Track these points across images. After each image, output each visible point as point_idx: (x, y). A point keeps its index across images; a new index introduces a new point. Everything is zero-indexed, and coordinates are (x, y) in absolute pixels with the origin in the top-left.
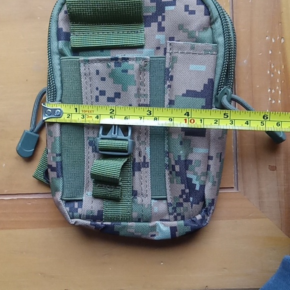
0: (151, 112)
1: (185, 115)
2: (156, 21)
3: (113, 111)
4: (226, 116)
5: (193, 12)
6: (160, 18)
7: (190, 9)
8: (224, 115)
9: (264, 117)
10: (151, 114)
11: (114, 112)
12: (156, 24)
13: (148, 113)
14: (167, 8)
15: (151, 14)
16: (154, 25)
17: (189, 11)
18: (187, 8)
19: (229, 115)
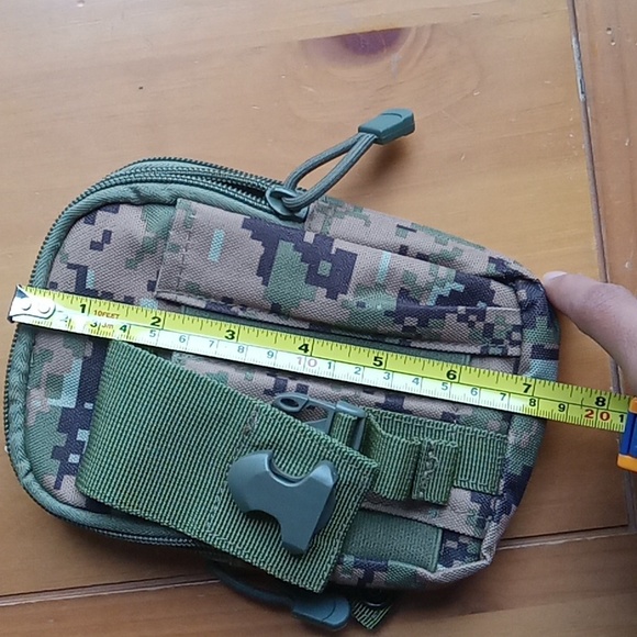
0: (234, 333)
1: (300, 348)
3: (159, 320)
4: (378, 363)
8: (376, 359)
9: (448, 374)
10: (233, 338)
11: (161, 324)
13: (227, 334)
18: (96, 246)
19: (383, 361)
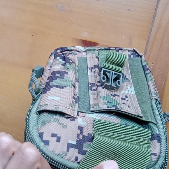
2: (84, 136)
5: (54, 135)
6: (81, 137)
7: (55, 138)
12: (84, 134)
14: (75, 143)
15: (87, 142)
16: (85, 133)
17: (57, 137)
18: (58, 140)
